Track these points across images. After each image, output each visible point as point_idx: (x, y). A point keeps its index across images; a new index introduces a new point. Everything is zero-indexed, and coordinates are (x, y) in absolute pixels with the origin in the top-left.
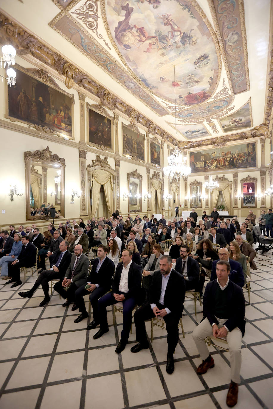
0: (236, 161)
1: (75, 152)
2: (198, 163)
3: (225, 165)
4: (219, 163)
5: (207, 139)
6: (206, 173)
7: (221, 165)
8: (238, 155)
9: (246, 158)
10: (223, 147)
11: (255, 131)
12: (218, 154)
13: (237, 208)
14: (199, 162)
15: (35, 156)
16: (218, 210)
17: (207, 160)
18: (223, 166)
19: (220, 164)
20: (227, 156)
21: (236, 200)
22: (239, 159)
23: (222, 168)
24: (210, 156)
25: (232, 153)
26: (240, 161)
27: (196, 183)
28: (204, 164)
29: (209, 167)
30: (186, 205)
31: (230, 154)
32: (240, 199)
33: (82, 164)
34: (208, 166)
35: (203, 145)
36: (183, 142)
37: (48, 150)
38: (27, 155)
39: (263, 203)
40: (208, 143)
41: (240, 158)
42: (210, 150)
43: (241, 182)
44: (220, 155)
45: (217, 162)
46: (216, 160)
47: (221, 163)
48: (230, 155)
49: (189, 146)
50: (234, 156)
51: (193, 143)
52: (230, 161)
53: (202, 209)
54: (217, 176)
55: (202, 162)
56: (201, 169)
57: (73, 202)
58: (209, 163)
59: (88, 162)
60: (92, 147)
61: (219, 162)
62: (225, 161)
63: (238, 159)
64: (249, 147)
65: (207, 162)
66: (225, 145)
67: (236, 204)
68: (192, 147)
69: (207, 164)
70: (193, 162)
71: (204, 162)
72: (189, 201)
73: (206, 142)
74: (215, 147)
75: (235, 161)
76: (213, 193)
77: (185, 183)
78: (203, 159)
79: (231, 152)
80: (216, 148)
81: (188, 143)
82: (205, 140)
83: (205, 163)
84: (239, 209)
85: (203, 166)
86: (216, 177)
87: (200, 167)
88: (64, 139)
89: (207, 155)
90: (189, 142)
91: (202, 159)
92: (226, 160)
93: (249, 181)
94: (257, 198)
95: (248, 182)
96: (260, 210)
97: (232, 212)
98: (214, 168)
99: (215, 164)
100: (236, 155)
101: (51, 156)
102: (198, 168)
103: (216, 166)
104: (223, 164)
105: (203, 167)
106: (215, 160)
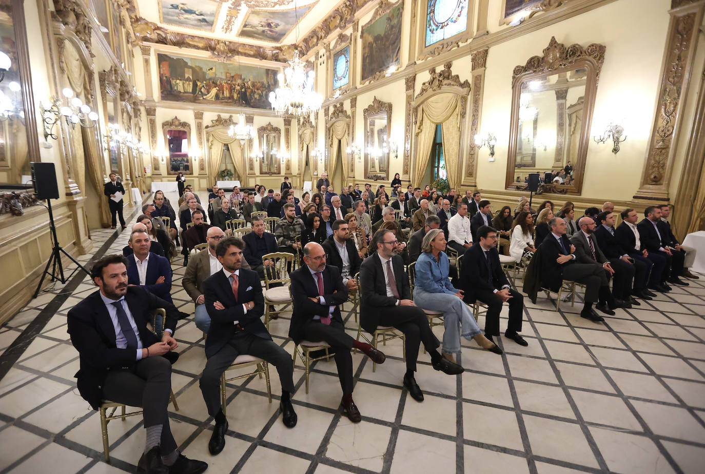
0: (250, 95)
2: (178, 81)
3: (231, 97)
4: (221, 92)
5: (199, 37)
6: (199, 107)
7: (225, 95)
8: (254, 85)
9: (264, 93)
10: (228, 62)
11: (277, 51)
12: (219, 74)
13: (253, 175)
14: (180, 80)
16: (221, 179)
17: (198, 80)
18: (229, 98)
19: (223, 93)
20: (235, 80)
21: (251, 161)
22: (255, 91)
23: (227, 102)
24: (204, 74)
25: (243, 77)
26: (257, 96)
27: (177, 123)
28: (191, 85)
29: (203, 94)
30: (156, 168)
31: (241, 79)
32: (257, 161)
34: (201, 92)
35: (189, 46)
36: (147, 23)
39: (288, 167)
40: (201, 45)
41: (256, 90)
42: (205, 61)
43: (257, 132)
44: (224, 77)
45: (217, 88)
46: (215, 85)
47: (225, 92)
48: (239, 81)
49: (154, 36)
50: (246, 85)
51: (166, 34)
52: (239, 92)
53: (192, 177)
54: (219, 116)
55: (187, 82)
56: (186, 96)
58: (203, 86)
61: (221, 89)
62: (231, 89)
63: (253, 92)
64: (270, 75)
65: (199, 83)
66: (232, 59)
67: (252, 168)
68: (162, 41)
69: (198, 89)
70: (166, 77)
71: (191, 83)
72: (163, 160)
73: (195, 41)
74: (212, 58)
75: (248, 94)
76: (213, 147)
77: (151, 120)
78: (188, 74)
79: (241, 76)
80: (216, 60)
81: (154, 30)
82: (193, 36)
83: (195, 85)
84: (256, 176)
85: (191, 91)
86: (216, 118)
87: (185, 92)
89: (197, 69)
90: (158, 28)
91: (187, 76)
92: (234, 89)
93: (269, 131)
94: (280, 159)
97: (247, 183)
98: (213, 99)
99: (214, 91)
100: (249, 83)
102: (180, 92)
103: (217, 96)
104: (228, 95)
105: (190, 93)
106: (213, 83)
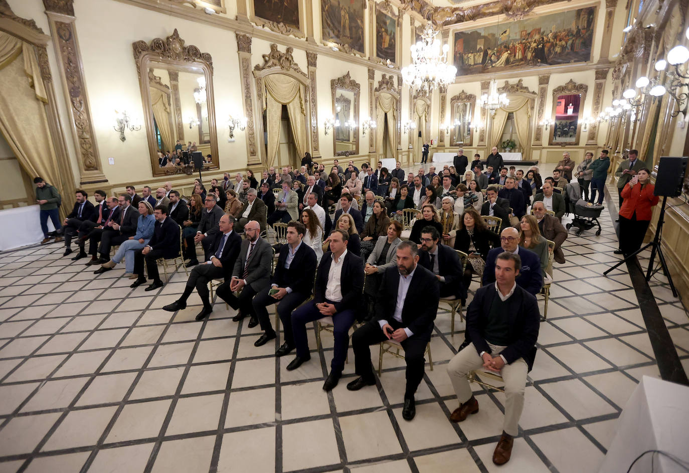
0: (549, 50)
1: (229, 39)
2: (470, 55)
3: (524, 58)
4: (513, 54)
5: (494, 2)
6: (485, 77)
7: (517, 57)
8: (555, 37)
9: (570, 42)
10: (526, 18)
12: (514, 35)
13: (540, 147)
14: (472, 53)
15: (154, 50)
16: (503, 150)
17: (489, 49)
18: (522, 60)
19: (515, 56)
20: (532, 37)
21: (539, 130)
22: (556, 44)
23: (518, 65)
24: (496, 40)
25: (542, 31)
26: (558, 49)
27: (463, 96)
28: (482, 56)
29: (492, 62)
30: (441, 140)
31: (539, 33)
32: (546, 129)
33: (245, 64)
34: (491, 60)
35: (484, 15)
36: (443, 10)
37: (178, 36)
38: (139, 48)
39: (593, 136)
40: (495, 10)
41: (558, 42)
42: (498, 26)
43: (554, 94)
44: (518, 37)
45: (509, 52)
46: (507, 48)
47: (517, 54)
48: (537, 37)
49: (454, 18)
50: (545, 38)
51: (463, 11)
52: (536, 50)
53: (471, 148)
54: (507, 83)
55: (478, 54)
56: (475, 68)
57: (233, 139)
58: (494, 54)
59: (256, 59)
60: (261, 27)
61: (513, 52)
62: (525, 49)
63: (554, 46)
64: (581, 17)
65: (489, 52)
66: (530, 13)
67: (538, 138)
68: (460, 19)
69: (488, 58)
70: (460, 54)
71: (482, 54)
72: (447, 133)
73: (491, 8)
74: (507, 20)
75: (546, 49)
76: (496, 117)
77: (442, 96)
78: (480, 45)
79: (540, 30)
80: (511, 20)
81: (453, 12)
82: (488, 4)
83: (486, 54)
84: (543, 148)
85: (480, 62)
86: (503, 85)
87: (475, 64)
88: (205, 13)
89: (490, 37)
90: (456, 9)
91: (478, 47)
92: (529, 47)
93: (570, 90)
94: (581, 125)
95: (567, 93)
96: (583, 150)
97: (530, 154)
98: (503, 65)
99: (505, 56)
100: (550, 35)
101: (184, 49)
102: (470, 65)
103: (507, 61)
104: (520, 57)
105: (480, 64)
106: (505, 47)
